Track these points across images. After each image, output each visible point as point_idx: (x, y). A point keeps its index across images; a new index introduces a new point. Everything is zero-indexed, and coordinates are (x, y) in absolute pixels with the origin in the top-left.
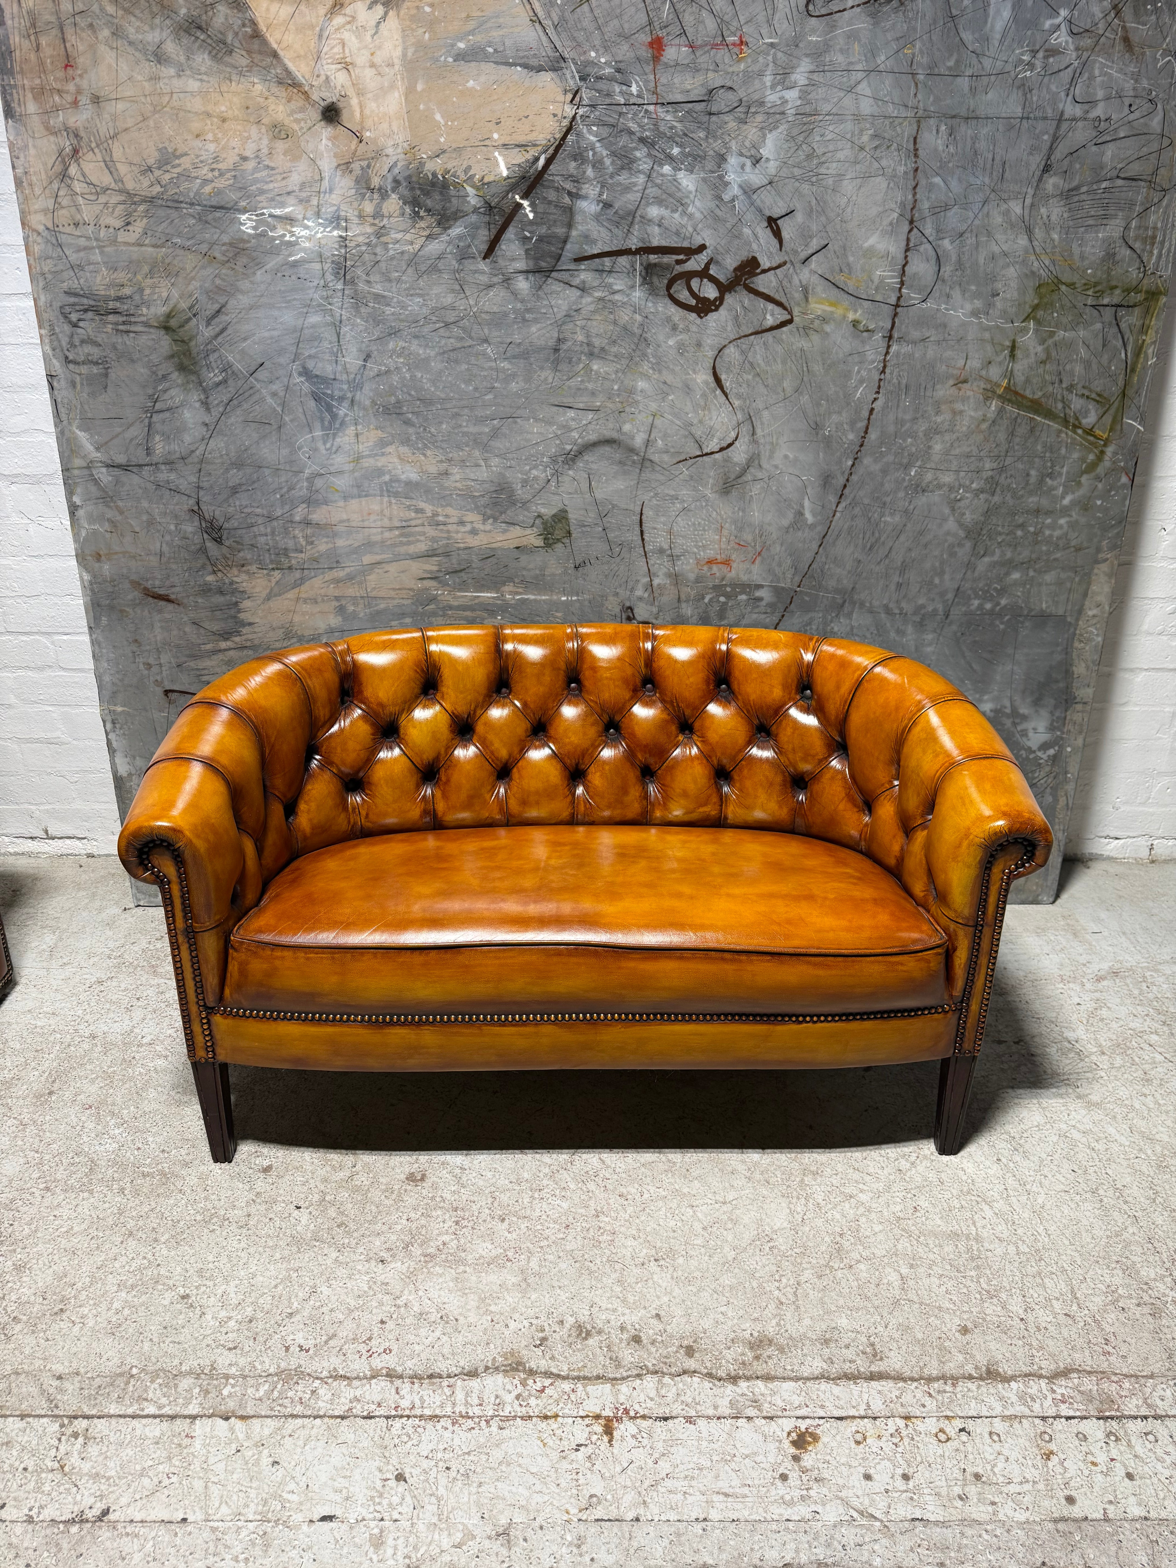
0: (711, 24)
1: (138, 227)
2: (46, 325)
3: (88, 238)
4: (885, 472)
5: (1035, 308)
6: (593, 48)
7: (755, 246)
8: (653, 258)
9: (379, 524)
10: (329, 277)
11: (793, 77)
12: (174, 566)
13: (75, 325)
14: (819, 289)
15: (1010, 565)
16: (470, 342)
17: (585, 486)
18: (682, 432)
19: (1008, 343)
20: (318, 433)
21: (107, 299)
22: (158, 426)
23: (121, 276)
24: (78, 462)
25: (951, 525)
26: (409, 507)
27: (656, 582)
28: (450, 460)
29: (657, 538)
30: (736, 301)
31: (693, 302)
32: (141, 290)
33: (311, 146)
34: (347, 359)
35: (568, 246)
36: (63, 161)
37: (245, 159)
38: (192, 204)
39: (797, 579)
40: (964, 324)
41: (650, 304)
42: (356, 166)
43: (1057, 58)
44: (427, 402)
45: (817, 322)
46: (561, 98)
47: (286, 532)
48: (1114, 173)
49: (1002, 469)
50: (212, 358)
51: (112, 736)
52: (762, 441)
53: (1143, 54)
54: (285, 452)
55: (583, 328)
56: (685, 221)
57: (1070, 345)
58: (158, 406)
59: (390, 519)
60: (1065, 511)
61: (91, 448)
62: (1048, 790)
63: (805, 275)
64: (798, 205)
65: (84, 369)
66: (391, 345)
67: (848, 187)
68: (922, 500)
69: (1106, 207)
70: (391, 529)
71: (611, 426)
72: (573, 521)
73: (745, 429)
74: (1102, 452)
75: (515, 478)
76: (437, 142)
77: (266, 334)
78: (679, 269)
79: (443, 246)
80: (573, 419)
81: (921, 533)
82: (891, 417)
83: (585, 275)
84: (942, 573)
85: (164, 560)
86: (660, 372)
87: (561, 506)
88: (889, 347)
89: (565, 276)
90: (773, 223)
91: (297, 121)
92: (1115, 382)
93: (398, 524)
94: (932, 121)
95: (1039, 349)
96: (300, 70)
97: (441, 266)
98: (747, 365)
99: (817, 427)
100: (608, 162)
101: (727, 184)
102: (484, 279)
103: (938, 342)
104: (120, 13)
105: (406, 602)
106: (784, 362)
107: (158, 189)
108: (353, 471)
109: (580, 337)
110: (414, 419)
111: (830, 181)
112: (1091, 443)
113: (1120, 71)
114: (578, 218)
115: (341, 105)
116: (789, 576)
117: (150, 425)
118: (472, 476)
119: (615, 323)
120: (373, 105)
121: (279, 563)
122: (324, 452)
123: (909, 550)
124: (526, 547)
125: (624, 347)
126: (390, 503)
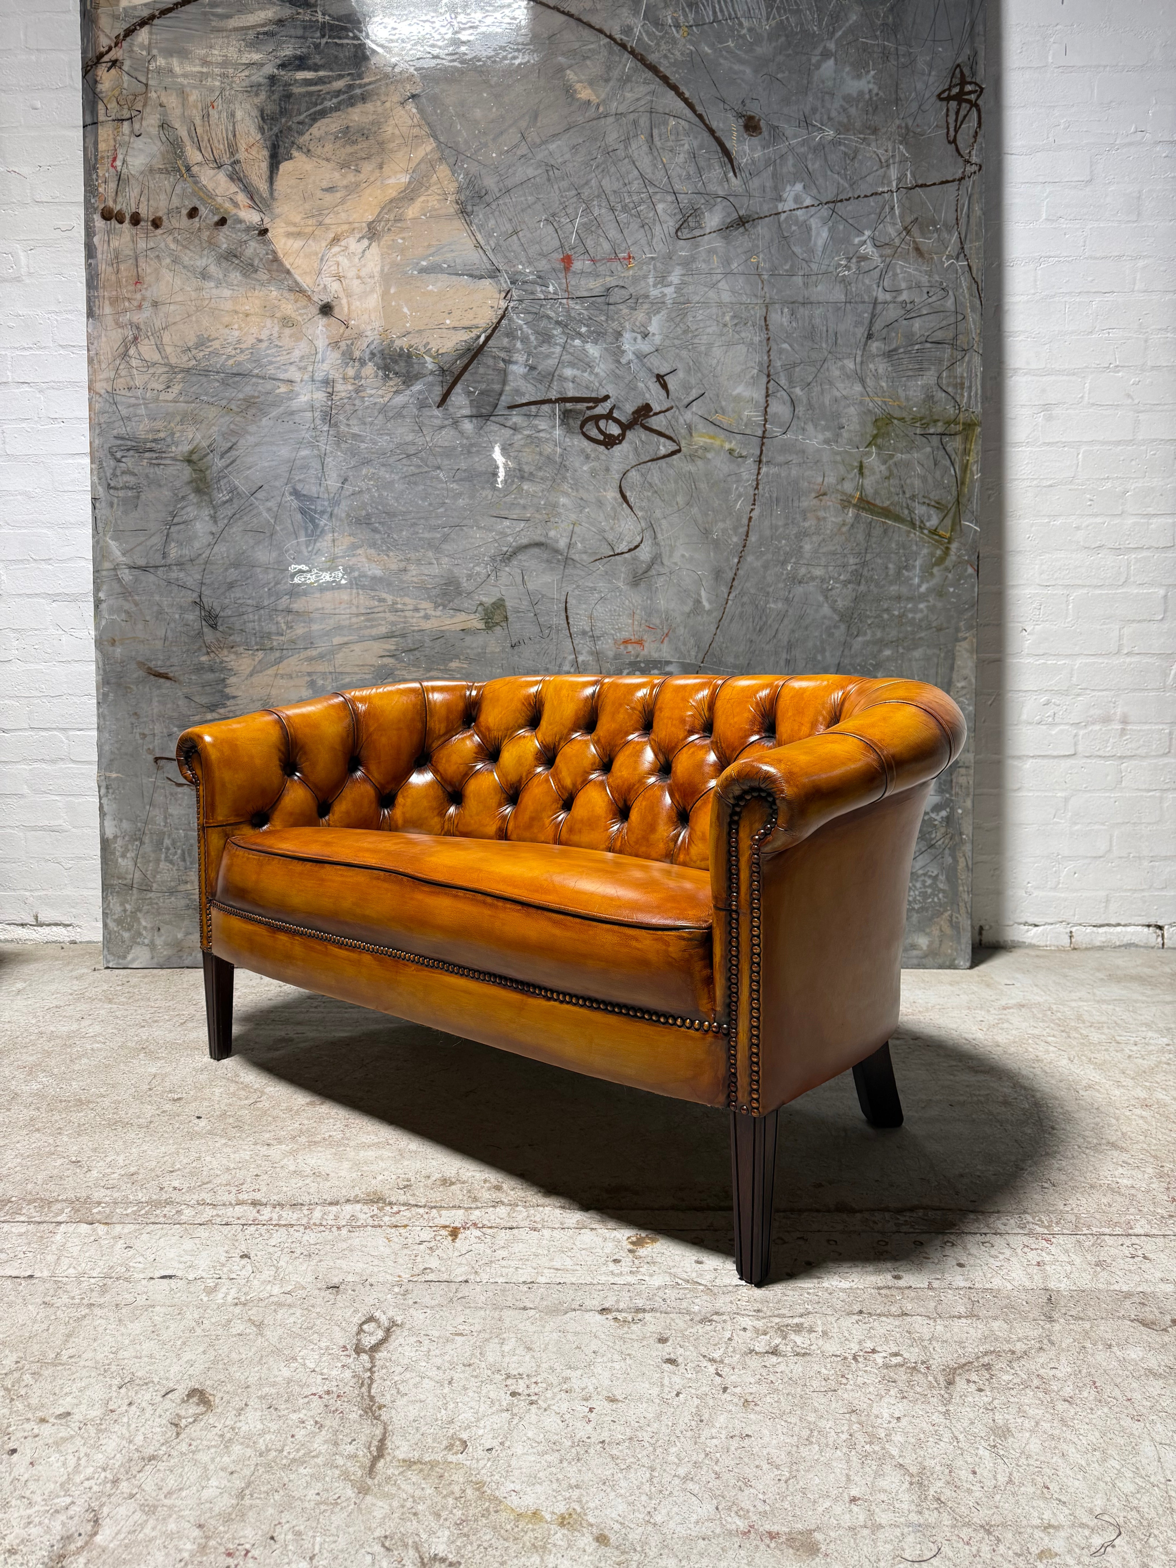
0: (606, 246)
1: (176, 389)
2: (97, 461)
3: (137, 398)
4: (766, 567)
5: (875, 437)
6: (521, 263)
7: (647, 396)
8: (569, 405)
9: (348, 611)
10: (318, 422)
11: (669, 279)
12: (175, 649)
13: (119, 461)
14: (700, 426)
15: (882, 643)
16: (426, 469)
17: (519, 579)
18: (597, 537)
19: (856, 464)
20: (303, 539)
21: (146, 441)
22: (175, 536)
23: (158, 424)
24: (107, 565)
25: (826, 610)
26: (373, 598)
27: (581, 659)
28: (408, 560)
29: (580, 623)
30: (635, 436)
31: (601, 438)
32: (173, 434)
33: (310, 331)
34: (329, 483)
35: (503, 398)
36: (126, 346)
37: (260, 341)
38: (218, 372)
39: (701, 656)
40: (818, 451)
41: (567, 440)
42: (343, 345)
43: (867, 262)
44: (391, 515)
45: (700, 452)
46: (497, 296)
47: (271, 618)
48: (924, 339)
49: (864, 564)
50: (222, 483)
51: (104, 801)
52: (662, 543)
53: (932, 258)
54: (274, 554)
56: (592, 378)
57: (907, 464)
58: (176, 520)
59: (357, 607)
60: (923, 597)
61: (119, 553)
62: (947, 851)
63: (688, 416)
64: (679, 366)
65: (121, 494)
66: (364, 472)
67: (717, 352)
68: (799, 590)
69: (920, 362)
70: (358, 615)
71: (539, 532)
72: (509, 608)
73: (648, 534)
74: (948, 549)
75: (461, 573)
76: (404, 326)
77: (266, 464)
78: (589, 413)
79: (407, 398)
80: (508, 527)
82: (767, 523)
83: (516, 418)
84: (823, 651)
85: (167, 643)
86: (577, 491)
87: (499, 595)
88: (759, 469)
89: (500, 419)
90: (661, 379)
92: (950, 492)
93: (363, 611)
94: (777, 306)
95: (883, 468)
96: (305, 282)
97: (405, 413)
98: (646, 485)
99: (706, 532)
100: (532, 338)
101: (624, 352)
102: (438, 422)
104: (179, 248)
105: (367, 676)
106: (676, 482)
107: (194, 362)
109: (513, 465)
110: (380, 528)
111: (703, 348)
112: (937, 541)
113: (916, 269)
114: (511, 377)
115: (334, 304)
116: (693, 653)
117: (167, 535)
118: (426, 572)
119: (541, 454)
120: (358, 303)
121: (263, 644)
122: (306, 554)
123: (793, 631)
124: (469, 629)
125: (548, 472)
126: (358, 594)
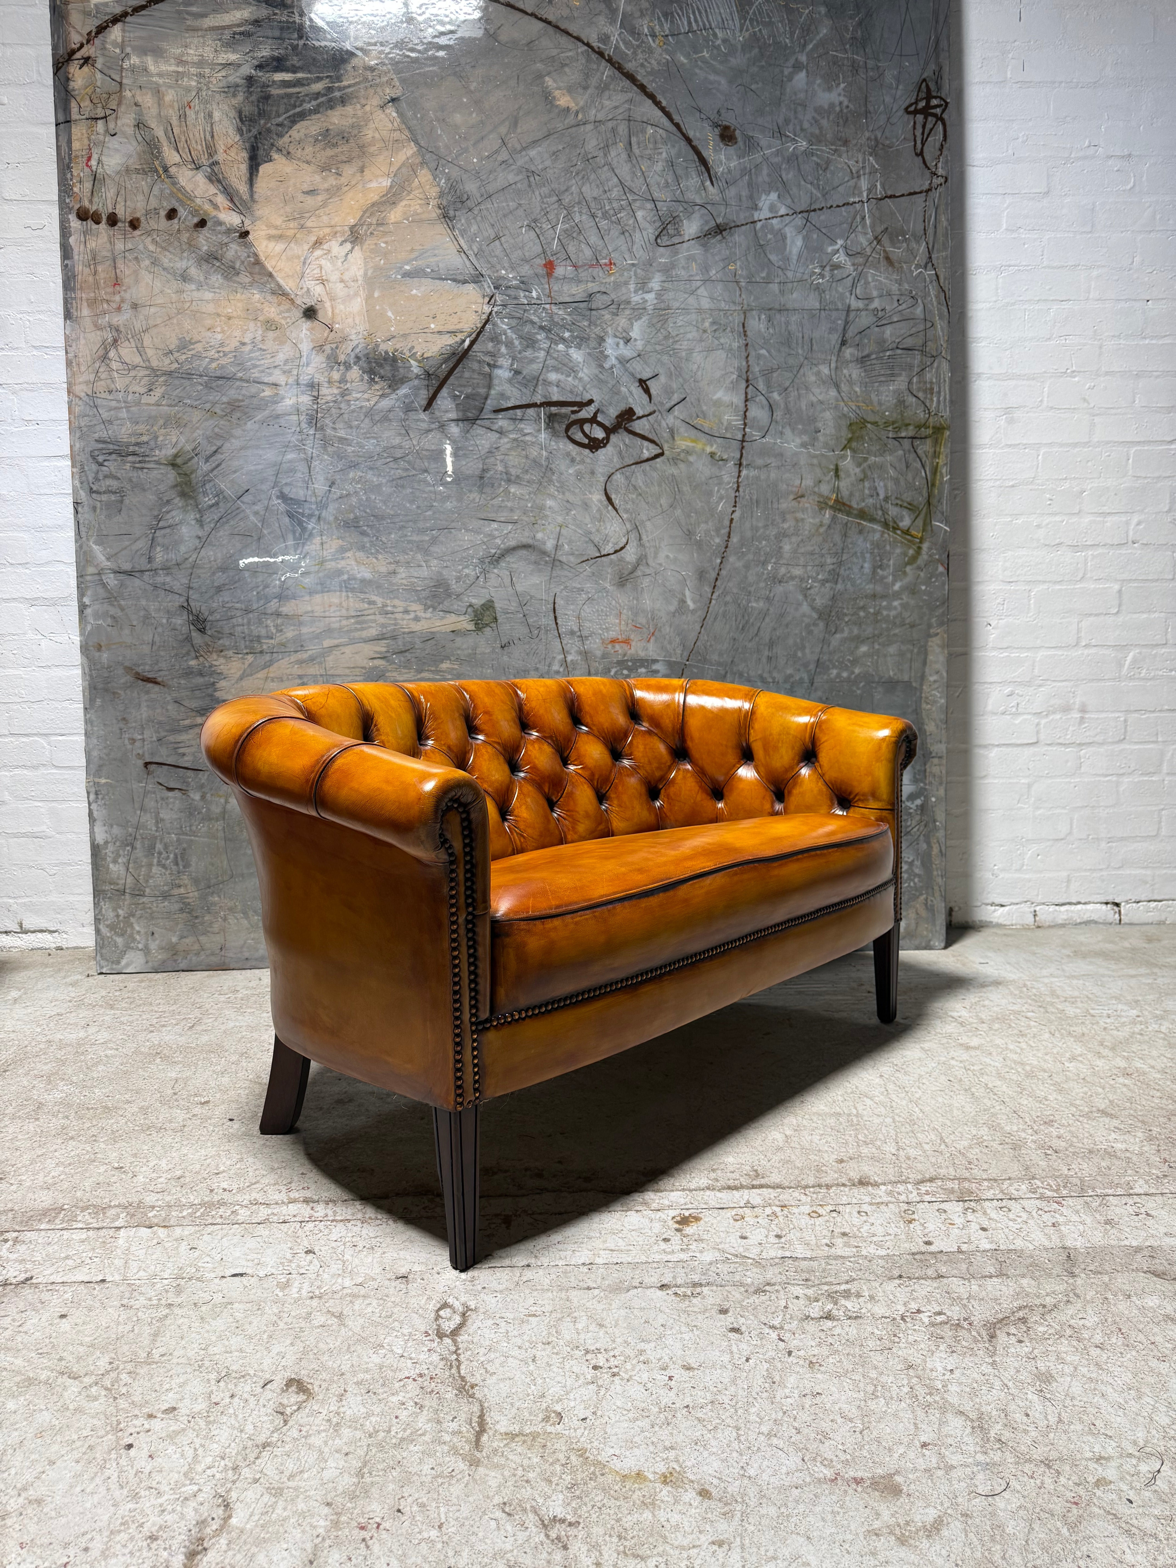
0: (588, 253)
1: (158, 392)
2: (78, 465)
3: (118, 401)
4: (747, 567)
5: (850, 440)
6: (504, 268)
7: (630, 400)
8: (554, 409)
9: (338, 614)
10: (304, 425)
11: (650, 285)
12: (162, 653)
13: (101, 465)
14: (682, 430)
15: (859, 640)
16: (414, 472)
17: (507, 581)
18: (583, 539)
19: (832, 467)
20: (290, 542)
21: (128, 445)
22: (160, 540)
23: (141, 428)
24: (91, 570)
25: (805, 608)
26: (363, 600)
27: (569, 658)
28: (397, 562)
29: (568, 623)
30: (619, 440)
31: (586, 441)
32: (156, 437)
33: (294, 335)
34: (316, 486)
35: (489, 402)
36: (105, 348)
37: (244, 344)
38: (201, 376)
39: (686, 654)
40: (796, 454)
41: (553, 443)
42: (328, 348)
43: (840, 271)
44: (379, 518)
45: (682, 455)
46: (481, 300)
47: (260, 622)
48: (894, 345)
49: (840, 564)
50: (207, 486)
51: (94, 807)
52: (647, 545)
53: (902, 267)
55: (502, 461)
56: (576, 383)
57: (881, 467)
58: (161, 524)
59: (347, 610)
60: (897, 595)
61: (103, 558)
62: (923, 839)
63: (670, 420)
64: (661, 371)
65: (104, 498)
66: (351, 475)
67: (697, 357)
68: (779, 589)
69: (892, 368)
70: (348, 618)
71: (526, 534)
72: (498, 609)
73: (633, 536)
74: (920, 548)
75: (450, 575)
76: (389, 330)
77: (252, 468)
78: (574, 417)
79: (393, 402)
80: (496, 530)
81: (782, 615)
82: (748, 525)
83: (502, 422)
84: (803, 648)
85: (155, 648)
86: (564, 493)
87: (488, 597)
88: (740, 472)
89: (487, 423)
90: (643, 384)
91: (285, 318)
92: (921, 493)
93: (354, 614)
94: (754, 312)
95: (857, 470)
96: (288, 285)
97: (391, 416)
98: (631, 487)
99: (690, 534)
100: (516, 342)
101: (607, 357)
102: (424, 426)
103: (778, 468)
104: (159, 250)
106: (660, 485)
107: (176, 365)
108: (318, 572)
109: (500, 468)
110: (369, 531)
111: (684, 354)
112: (909, 541)
113: (887, 278)
114: (496, 382)
115: (317, 307)
116: (679, 652)
117: (153, 539)
118: (416, 574)
119: (527, 457)
120: (342, 307)
121: (252, 648)
123: (775, 629)
124: (460, 631)
125: (534, 475)
126: (348, 597)
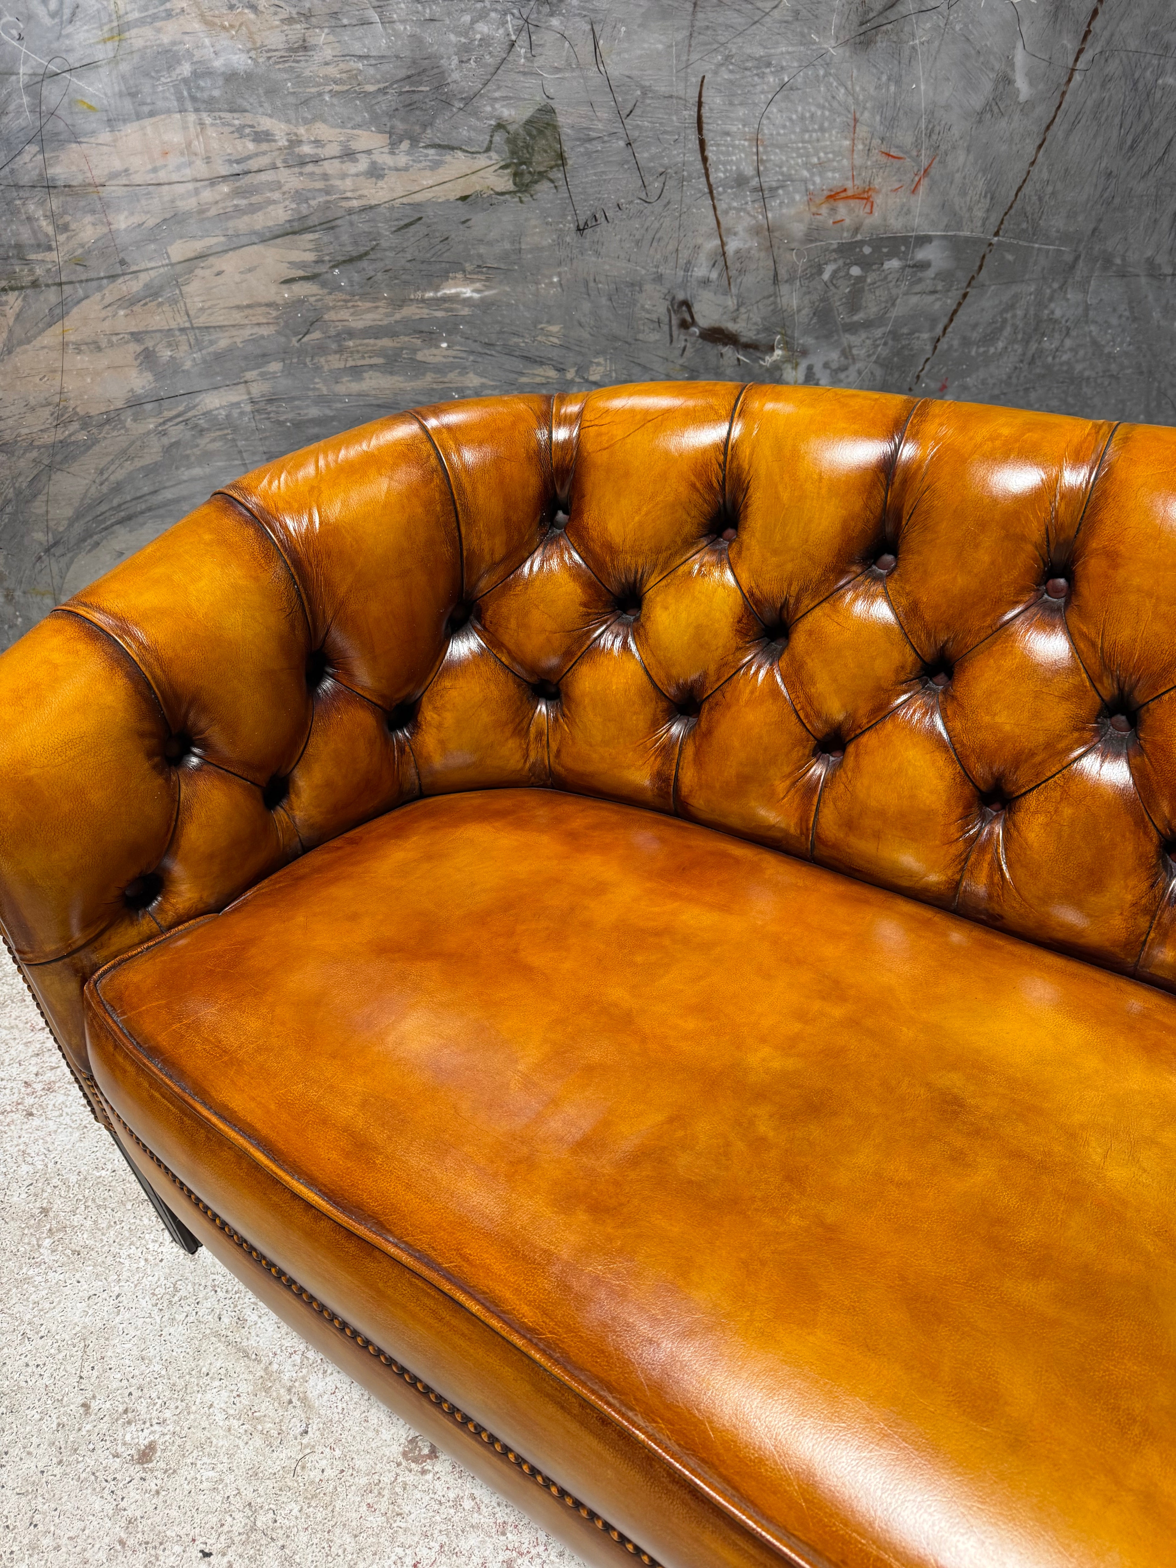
9: (188, 173)
17: (585, 50)
26: (239, 131)
27: (732, 246)
29: (731, 155)
39: (994, 218)
47: (11, 208)
59: (208, 160)
70: (213, 181)
72: (566, 131)
75: (443, 44)
87: (540, 99)
93: (224, 170)
105: (265, 331)
108: (114, 61)
116: (979, 214)
118: (357, 48)
121: (12, 275)
122: (47, 21)
124: (479, 195)
126: (202, 124)
